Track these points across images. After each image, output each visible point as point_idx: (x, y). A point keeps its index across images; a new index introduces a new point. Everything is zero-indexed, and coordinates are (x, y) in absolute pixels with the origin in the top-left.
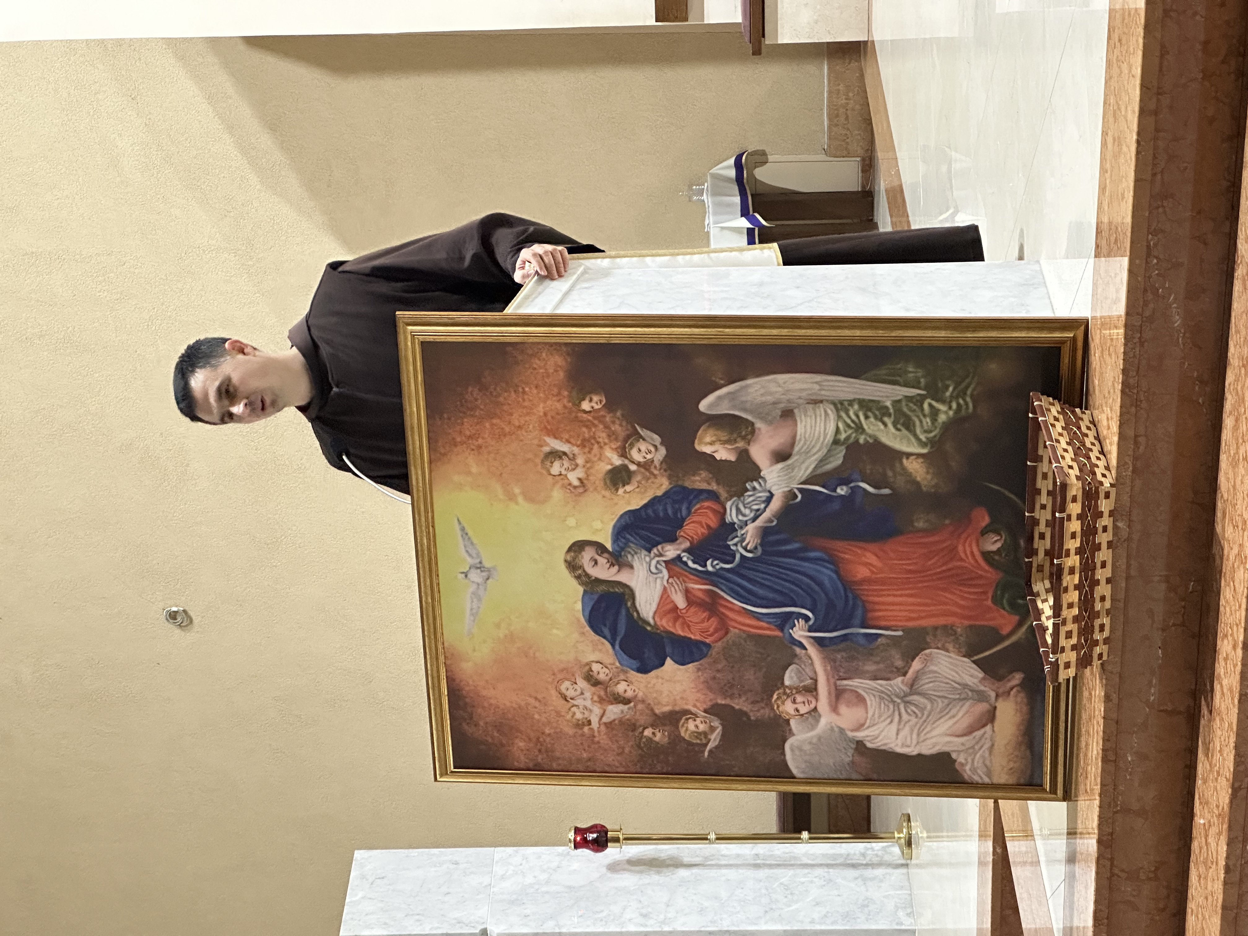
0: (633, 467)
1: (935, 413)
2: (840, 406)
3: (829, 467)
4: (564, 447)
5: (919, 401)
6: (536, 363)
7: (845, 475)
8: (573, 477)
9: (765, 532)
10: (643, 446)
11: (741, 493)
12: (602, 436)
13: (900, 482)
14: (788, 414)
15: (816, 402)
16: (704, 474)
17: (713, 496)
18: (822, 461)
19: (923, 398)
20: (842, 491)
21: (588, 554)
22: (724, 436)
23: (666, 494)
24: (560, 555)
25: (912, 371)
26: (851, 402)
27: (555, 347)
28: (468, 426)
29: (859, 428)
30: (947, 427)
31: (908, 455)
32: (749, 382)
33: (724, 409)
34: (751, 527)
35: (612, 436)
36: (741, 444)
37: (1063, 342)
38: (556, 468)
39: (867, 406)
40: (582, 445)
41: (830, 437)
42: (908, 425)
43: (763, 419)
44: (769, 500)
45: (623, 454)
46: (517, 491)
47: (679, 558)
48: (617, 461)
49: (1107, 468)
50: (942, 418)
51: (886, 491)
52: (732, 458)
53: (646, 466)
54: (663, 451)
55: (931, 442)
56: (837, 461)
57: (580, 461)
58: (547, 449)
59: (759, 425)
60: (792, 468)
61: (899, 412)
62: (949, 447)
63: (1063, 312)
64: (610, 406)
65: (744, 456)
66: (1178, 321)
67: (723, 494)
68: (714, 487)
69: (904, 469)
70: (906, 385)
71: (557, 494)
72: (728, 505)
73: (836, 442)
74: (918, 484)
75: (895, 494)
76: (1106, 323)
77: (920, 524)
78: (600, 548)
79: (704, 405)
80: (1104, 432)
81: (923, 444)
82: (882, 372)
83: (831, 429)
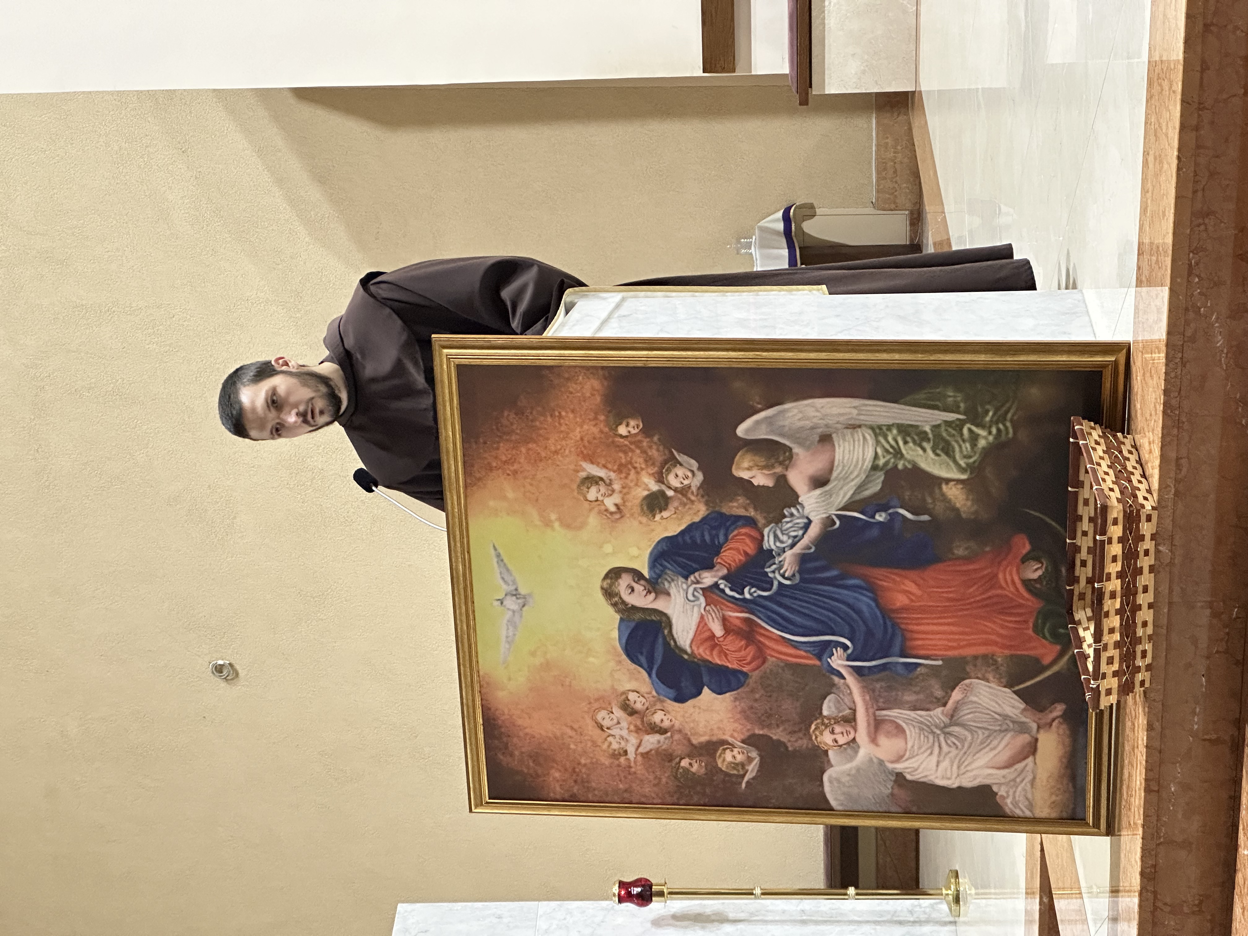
0: (670, 493)
1: (974, 438)
2: (879, 431)
3: (867, 493)
4: (600, 472)
5: (958, 426)
6: (572, 387)
7: (884, 501)
8: (610, 503)
9: (803, 559)
10: (680, 471)
11: (779, 519)
12: (639, 461)
13: (939, 508)
14: (826, 439)
15: (855, 427)
16: (741, 500)
17: (751, 522)
18: (861, 487)
19: (962, 423)
20: (880, 517)
21: (625, 581)
22: (762, 461)
23: (704, 520)
24: (597, 583)
25: (951, 395)
26: (889, 427)
27: (591, 370)
28: (504, 451)
29: (898, 454)
30: (987, 452)
31: (948, 481)
32: (787, 406)
33: (762, 434)
34: (789, 554)
35: (649, 460)
36: (779, 470)
37: (1104, 366)
38: (593, 493)
39: (905, 430)
40: (619, 471)
41: (868, 464)
42: (948, 451)
43: (801, 444)
44: (806, 527)
45: (660, 479)
46: (553, 517)
47: (716, 585)
48: (654, 487)
49: (1149, 491)
50: (982, 443)
51: (926, 518)
52: (770, 483)
53: (683, 491)
54: (700, 477)
55: (970, 468)
56: (875, 487)
57: (617, 486)
58: (583, 474)
59: (796, 450)
60: (830, 494)
61: (938, 436)
62: (989, 472)
63: (1104, 335)
64: (646, 431)
65: (782, 481)
66: (1220, 341)
67: (761, 521)
68: (752, 513)
69: (943, 495)
70: (946, 409)
71: (593, 520)
72: (766, 531)
73: (875, 468)
74: (956, 510)
75: (934, 519)
76: (1148, 346)
77: (960, 552)
78: (637, 575)
79: (741, 430)
80: (1145, 456)
81: (962, 470)
82: (921, 396)
83: (870, 454)
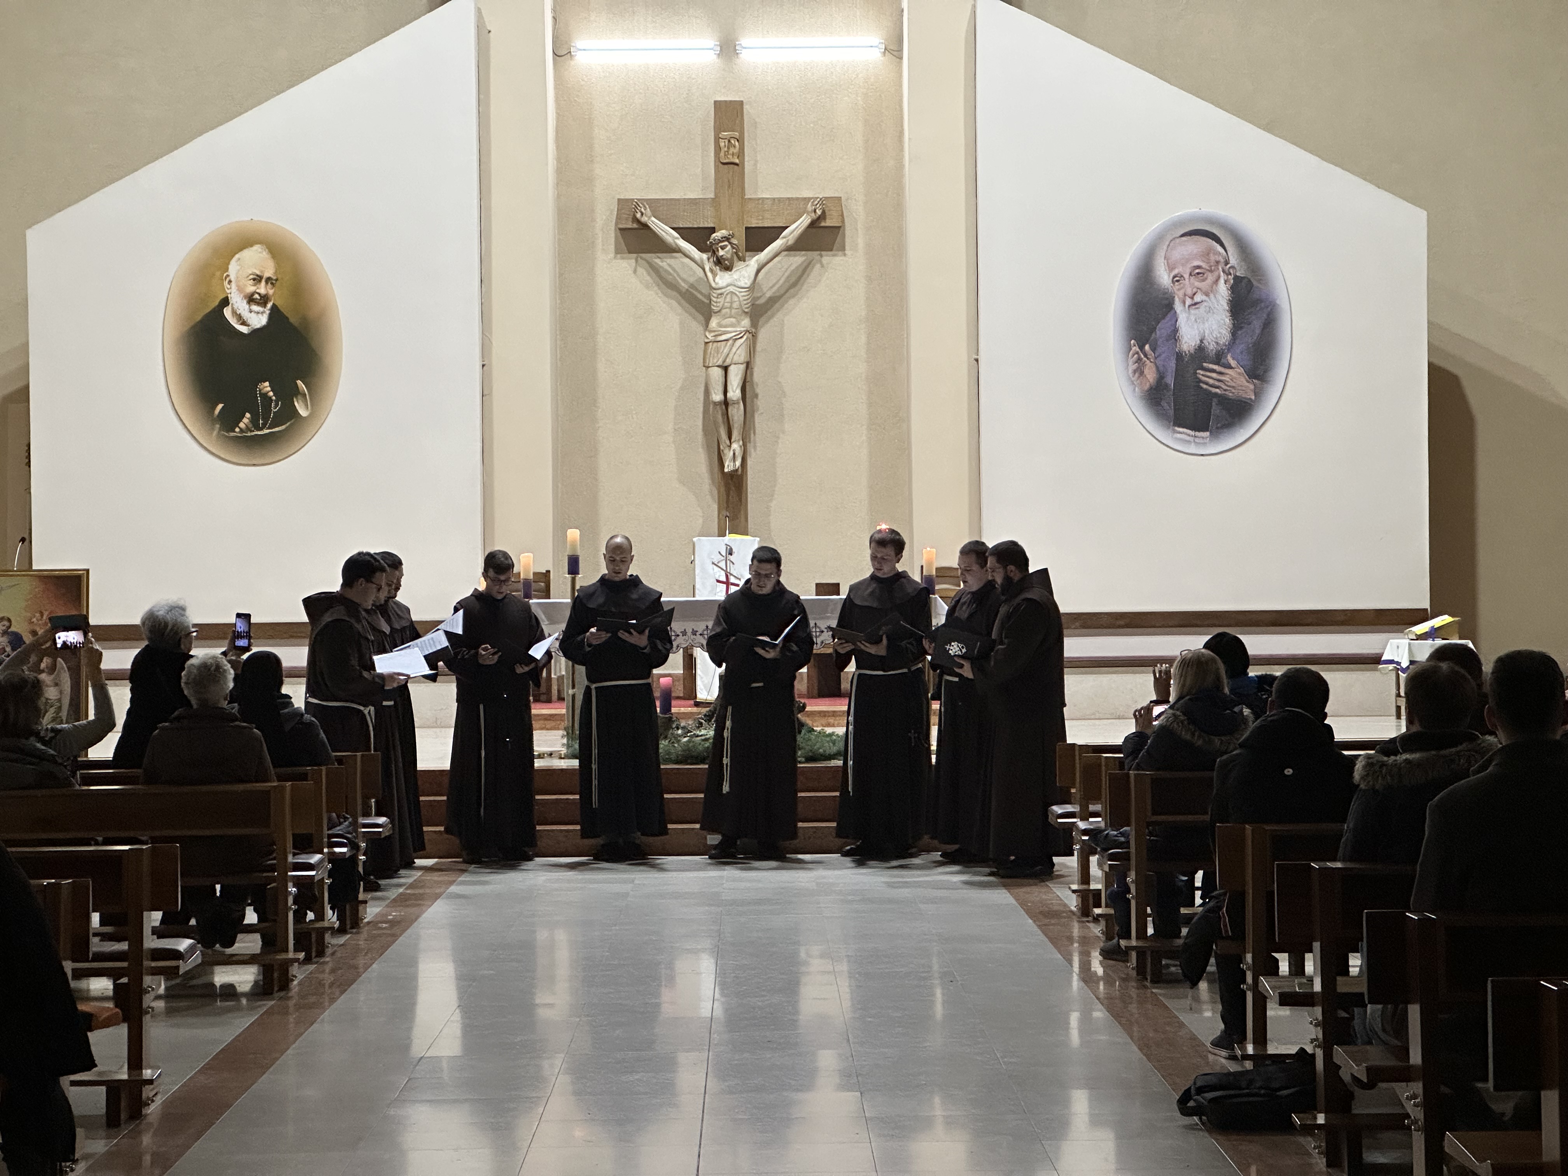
2: (59, 700)
8: (34, 620)
14: (56, 685)
21: (6, 623)
22: (49, 665)
36: (46, 670)
39: (60, 708)
43: (55, 677)
46: (29, 603)
52: (42, 668)
59: (53, 676)
65: (43, 672)
71: (29, 614)
73: (47, 699)
78: (9, 627)
79: (59, 659)
83: (51, 698)
